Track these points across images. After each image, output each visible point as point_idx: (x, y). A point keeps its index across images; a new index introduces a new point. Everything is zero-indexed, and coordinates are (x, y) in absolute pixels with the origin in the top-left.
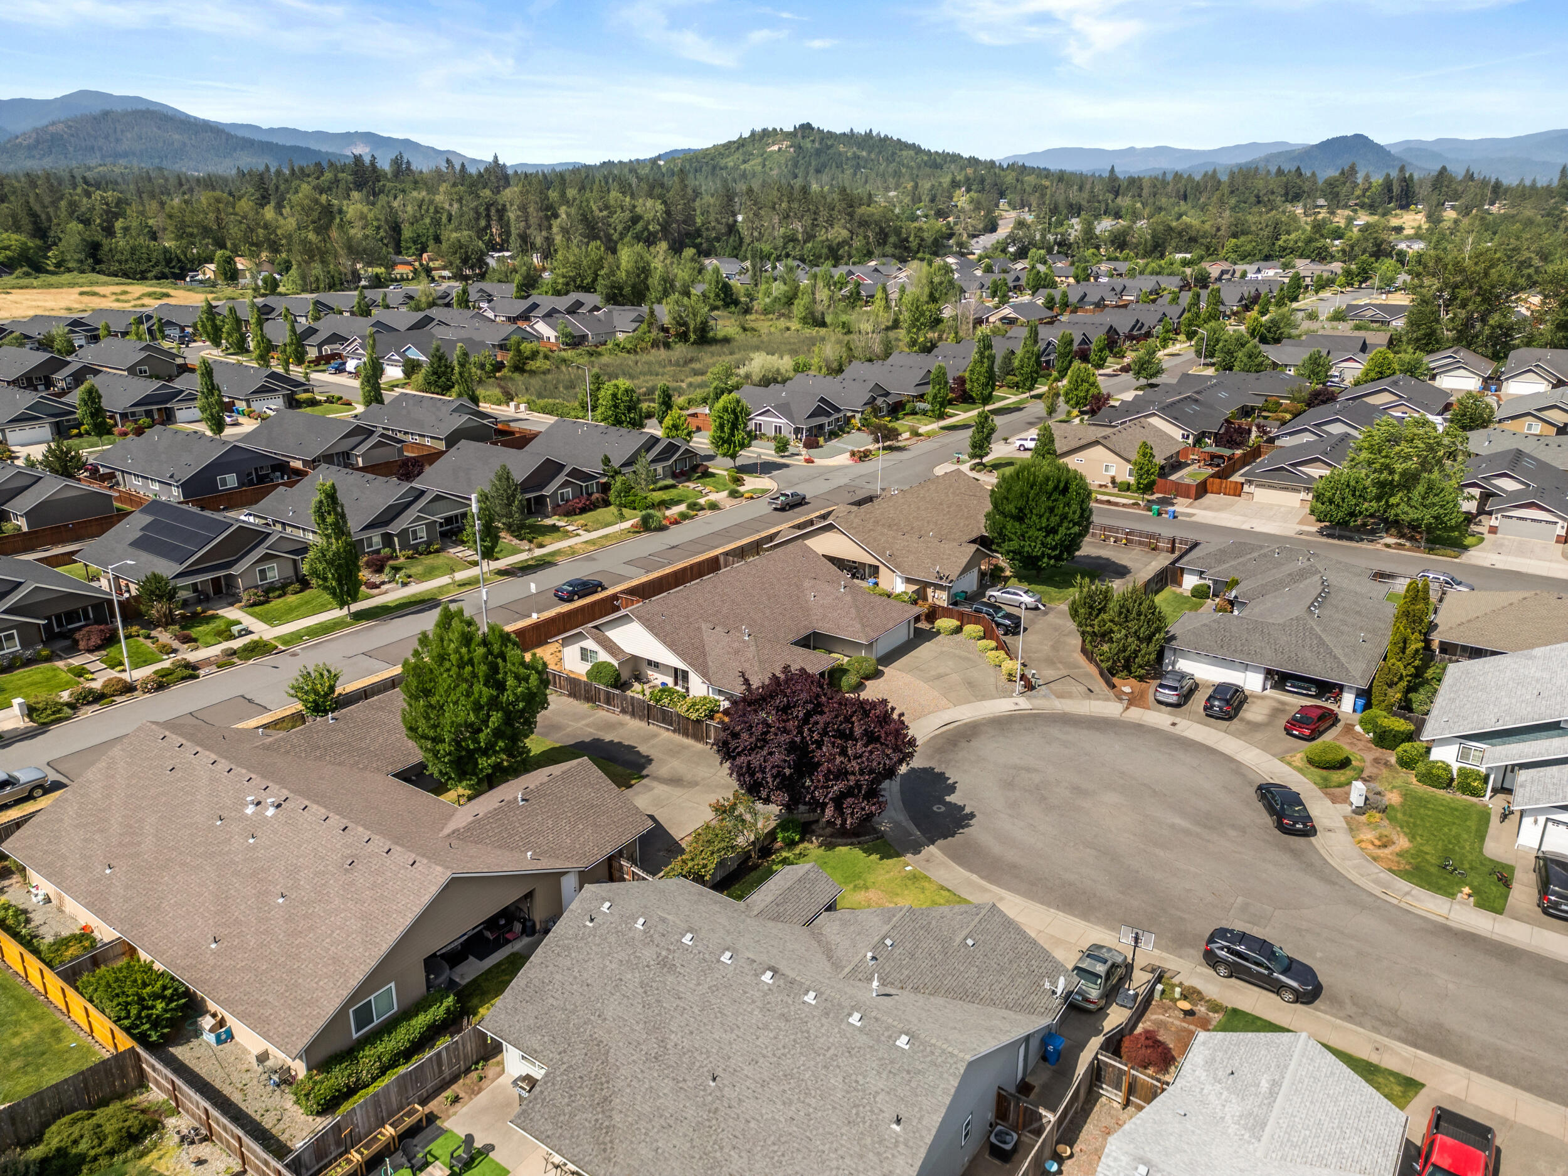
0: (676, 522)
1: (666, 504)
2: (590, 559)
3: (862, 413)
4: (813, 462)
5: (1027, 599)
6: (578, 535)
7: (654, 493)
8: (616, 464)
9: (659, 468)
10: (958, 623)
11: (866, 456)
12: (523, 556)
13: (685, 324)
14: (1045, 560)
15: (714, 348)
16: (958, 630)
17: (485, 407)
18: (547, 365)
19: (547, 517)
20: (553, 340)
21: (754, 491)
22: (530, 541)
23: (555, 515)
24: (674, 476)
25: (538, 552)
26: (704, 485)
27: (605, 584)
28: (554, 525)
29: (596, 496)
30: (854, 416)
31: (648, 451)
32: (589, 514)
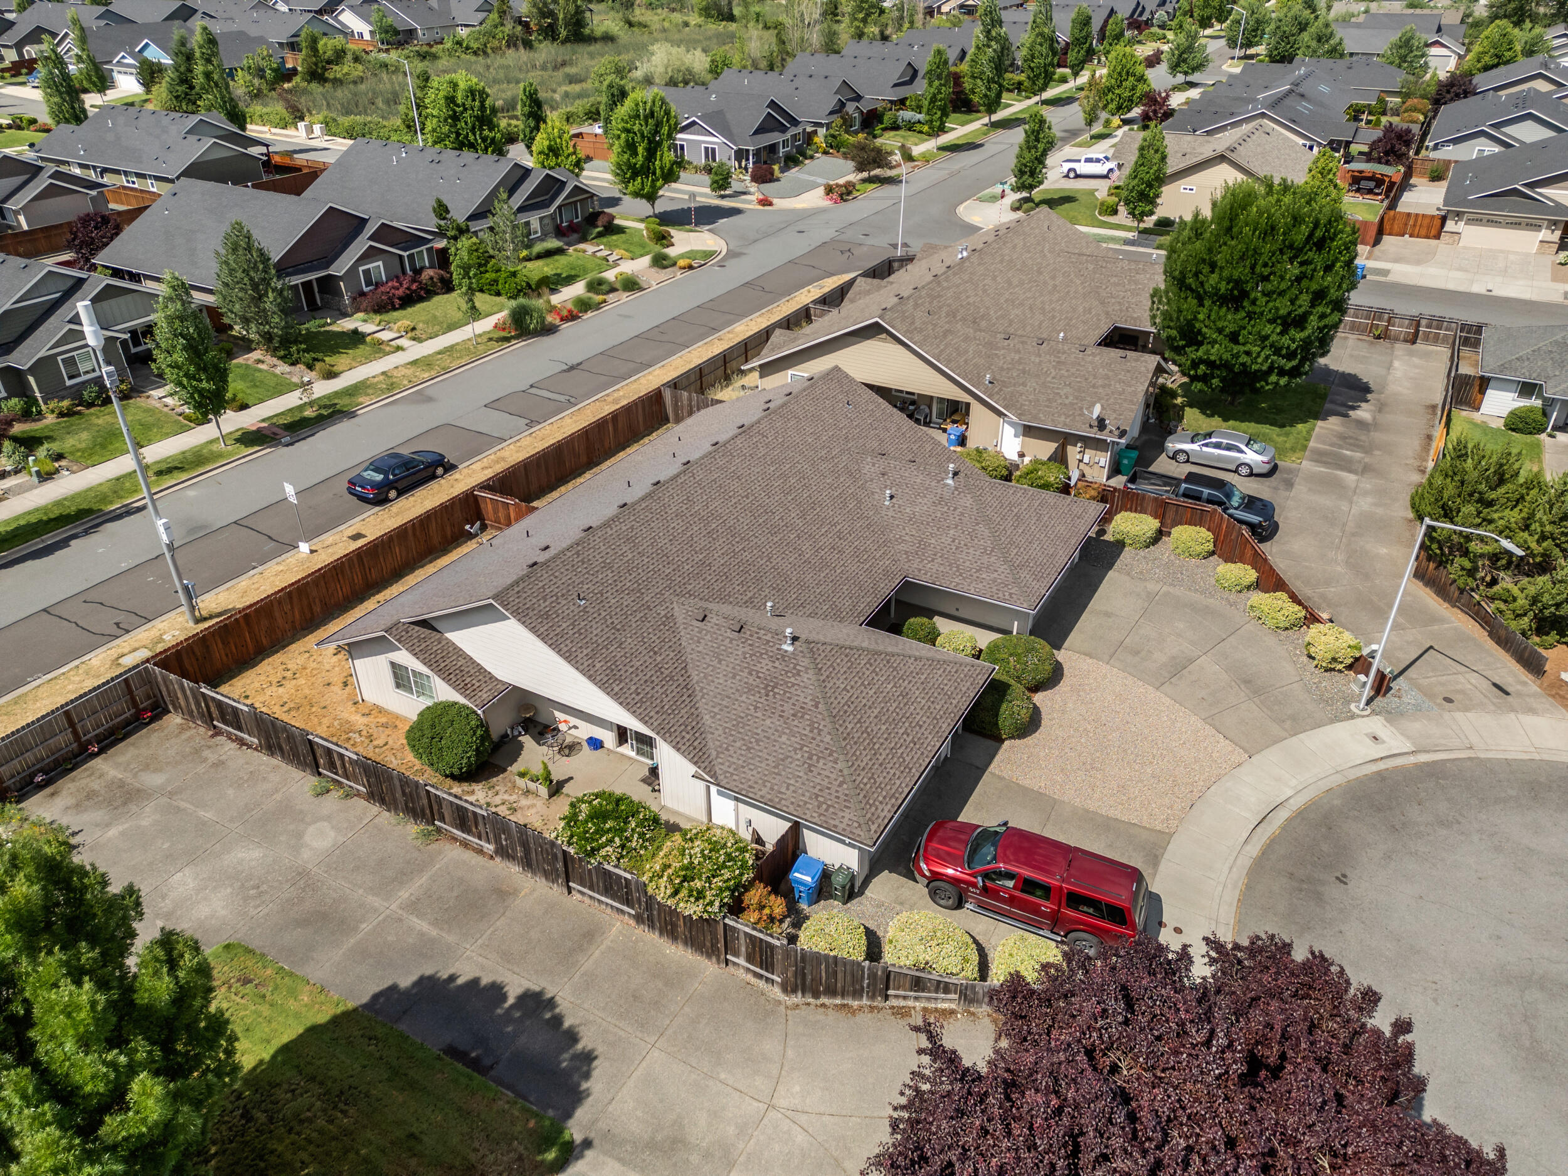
0: (571, 317)
1: (553, 283)
2: (423, 398)
3: (828, 126)
4: (771, 204)
5: (1252, 457)
6: (399, 348)
7: (530, 265)
8: (459, 214)
9: (534, 220)
10: (1155, 524)
11: (849, 193)
12: (293, 399)
13: (552, 14)
14: (1273, 378)
15: (592, 48)
16: (1159, 535)
17: (254, 130)
18: (359, 70)
19: (345, 315)
20: (367, 37)
21: (692, 254)
22: (310, 367)
23: (358, 310)
24: (560, 232)
25: (322, 388)
26: (610, 247)
27: (450, 457)
28: (355, 332)
29: (429, 273)
30: (815, 132)
31: (511, 192)
32: (420, 306)
